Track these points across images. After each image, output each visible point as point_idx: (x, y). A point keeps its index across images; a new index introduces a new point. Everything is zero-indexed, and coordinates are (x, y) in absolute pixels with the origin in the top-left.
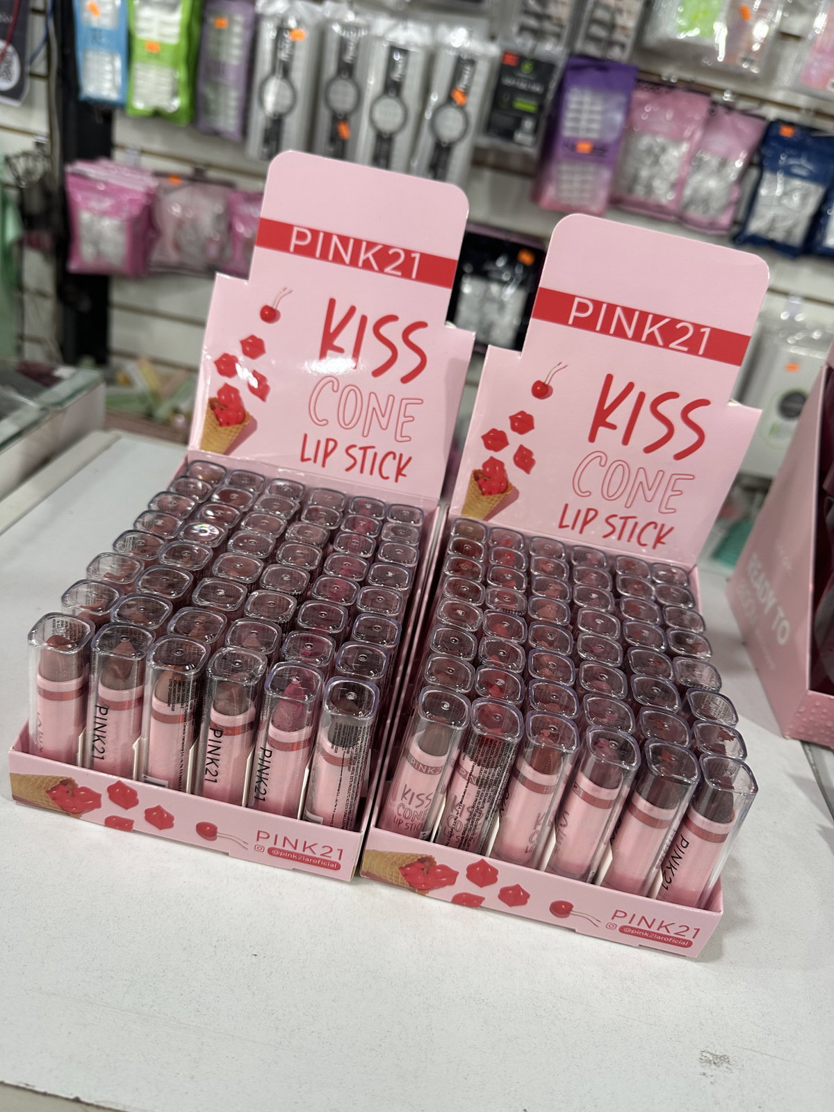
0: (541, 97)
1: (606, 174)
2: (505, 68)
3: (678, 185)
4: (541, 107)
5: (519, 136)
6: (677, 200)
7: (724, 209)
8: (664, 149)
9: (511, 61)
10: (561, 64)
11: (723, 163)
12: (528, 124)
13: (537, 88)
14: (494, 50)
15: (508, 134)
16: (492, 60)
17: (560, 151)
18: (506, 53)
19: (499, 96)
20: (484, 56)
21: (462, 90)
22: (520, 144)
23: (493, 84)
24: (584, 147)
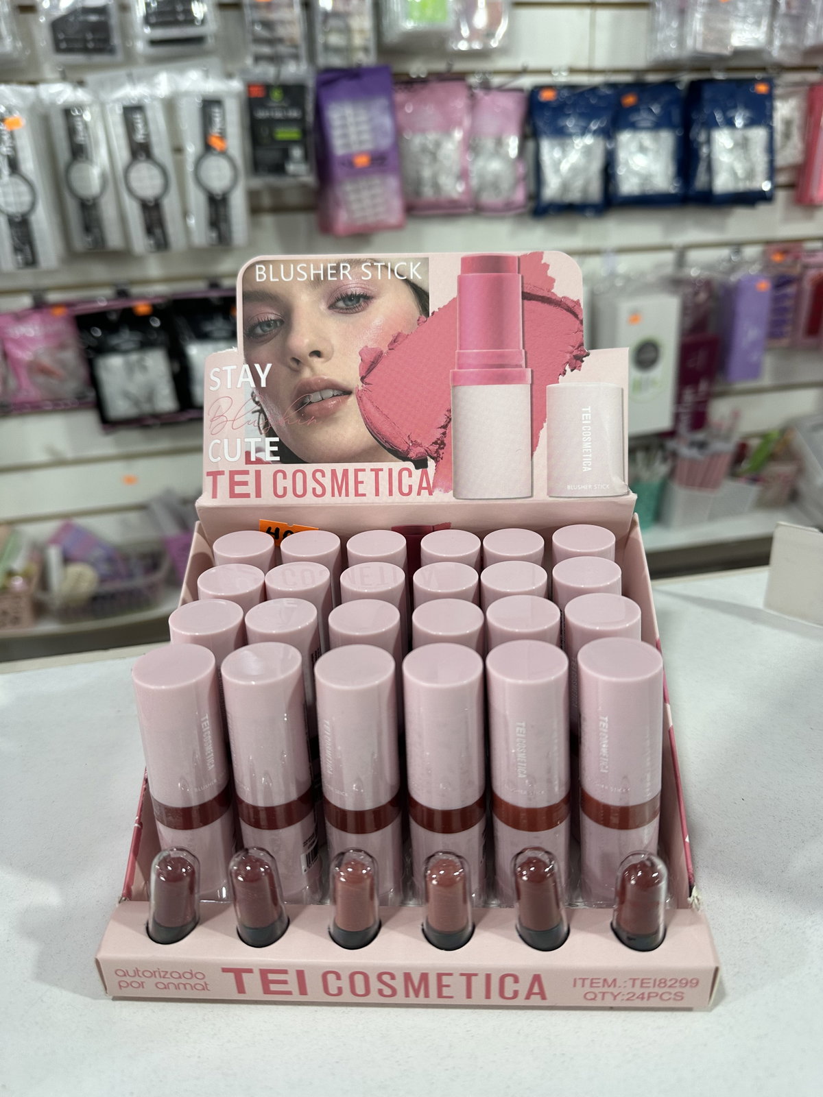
0: (300, 122)
1: (393, 183)
2: (254, 101)
3: (464, 175)
4: (304, 132)
5: (291, 168)
6: (468, 190)
7: (514, 187)
8: (438, 145)
9: (258, 93)
10: (311, 83)
11: (499, 142)
12: (297, 153)
13: (294, 114)
14: (236, 85)
15: (278, 168)
16: (238, 95)
17: (339, 171)
18: (249, 86)
19: (257, 132)
20: (230, 94)
21: (217, 135)
22: (295, 176)
23: (247, 120)
24: (362, 161)
